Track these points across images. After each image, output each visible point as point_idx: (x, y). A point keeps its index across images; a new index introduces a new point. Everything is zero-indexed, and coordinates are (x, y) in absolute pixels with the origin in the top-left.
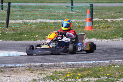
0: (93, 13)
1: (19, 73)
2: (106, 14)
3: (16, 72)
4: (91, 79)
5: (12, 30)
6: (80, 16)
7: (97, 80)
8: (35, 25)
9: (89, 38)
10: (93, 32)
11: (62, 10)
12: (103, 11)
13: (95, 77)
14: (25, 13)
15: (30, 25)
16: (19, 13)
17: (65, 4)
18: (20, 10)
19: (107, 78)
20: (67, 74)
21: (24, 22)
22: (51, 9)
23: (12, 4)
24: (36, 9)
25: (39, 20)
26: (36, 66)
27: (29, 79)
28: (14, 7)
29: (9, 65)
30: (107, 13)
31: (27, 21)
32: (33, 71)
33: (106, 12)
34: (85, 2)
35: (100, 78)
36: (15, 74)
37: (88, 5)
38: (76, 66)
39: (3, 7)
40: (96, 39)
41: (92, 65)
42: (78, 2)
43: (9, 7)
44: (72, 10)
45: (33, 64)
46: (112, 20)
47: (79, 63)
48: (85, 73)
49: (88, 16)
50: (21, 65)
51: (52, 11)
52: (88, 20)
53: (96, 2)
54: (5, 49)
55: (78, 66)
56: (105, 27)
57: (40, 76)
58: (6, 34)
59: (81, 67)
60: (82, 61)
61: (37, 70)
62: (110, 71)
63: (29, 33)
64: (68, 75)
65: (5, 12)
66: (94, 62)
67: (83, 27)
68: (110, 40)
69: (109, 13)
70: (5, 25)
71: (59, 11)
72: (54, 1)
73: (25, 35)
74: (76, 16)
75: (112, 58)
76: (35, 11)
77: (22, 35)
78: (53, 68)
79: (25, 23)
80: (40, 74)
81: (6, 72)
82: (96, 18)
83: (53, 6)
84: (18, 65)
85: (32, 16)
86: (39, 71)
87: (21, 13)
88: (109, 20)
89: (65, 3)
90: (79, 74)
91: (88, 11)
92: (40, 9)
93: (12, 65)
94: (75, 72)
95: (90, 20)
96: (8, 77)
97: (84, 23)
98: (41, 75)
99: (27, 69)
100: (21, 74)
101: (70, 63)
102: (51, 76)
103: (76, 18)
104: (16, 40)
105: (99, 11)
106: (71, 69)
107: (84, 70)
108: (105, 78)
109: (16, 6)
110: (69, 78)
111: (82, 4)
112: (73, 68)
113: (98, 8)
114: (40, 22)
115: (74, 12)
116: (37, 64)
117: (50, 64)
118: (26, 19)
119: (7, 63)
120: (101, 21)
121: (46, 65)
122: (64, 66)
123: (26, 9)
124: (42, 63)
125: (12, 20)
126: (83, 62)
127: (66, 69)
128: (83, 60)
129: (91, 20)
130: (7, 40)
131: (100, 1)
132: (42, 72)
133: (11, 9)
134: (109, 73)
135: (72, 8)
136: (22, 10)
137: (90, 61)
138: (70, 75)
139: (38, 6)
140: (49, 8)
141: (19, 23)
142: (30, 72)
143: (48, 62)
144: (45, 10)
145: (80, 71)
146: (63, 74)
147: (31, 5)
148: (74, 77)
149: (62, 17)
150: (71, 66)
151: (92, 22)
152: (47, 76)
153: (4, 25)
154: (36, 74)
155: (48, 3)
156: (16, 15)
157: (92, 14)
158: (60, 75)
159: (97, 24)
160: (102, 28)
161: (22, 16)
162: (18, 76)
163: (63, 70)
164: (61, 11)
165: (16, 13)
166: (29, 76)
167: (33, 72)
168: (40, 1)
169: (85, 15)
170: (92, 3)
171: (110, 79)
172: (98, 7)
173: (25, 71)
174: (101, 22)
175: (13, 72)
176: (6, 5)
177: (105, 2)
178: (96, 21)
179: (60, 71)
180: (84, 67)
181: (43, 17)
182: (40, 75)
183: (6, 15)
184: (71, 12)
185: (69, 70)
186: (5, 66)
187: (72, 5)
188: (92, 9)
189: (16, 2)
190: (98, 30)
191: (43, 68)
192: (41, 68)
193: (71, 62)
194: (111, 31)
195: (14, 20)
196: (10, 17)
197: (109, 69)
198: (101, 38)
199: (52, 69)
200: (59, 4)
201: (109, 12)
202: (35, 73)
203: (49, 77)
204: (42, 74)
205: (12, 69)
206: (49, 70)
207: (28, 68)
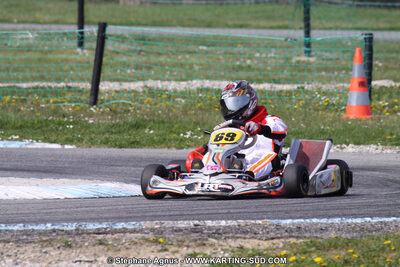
0: (375, 62)
1: (124, 252)
3: (114, 249)
5: (109, 114)
6: (332, 70)
8: (184, 98)
9: (358, 144)
10: (370, 122)
11: (273, 50)
14: (153, 59)
15: (169, 97)
16: (134, 59)
17: (285, 33)
18: (139, 48)
21: (150, 89)
22: (240, 48)
23: (110, 30)
24: (191, 47)
25: (196, 84)
26: (180, 230)
28: (122, 38)
29: (91, 226)
31: (159, 84)
32: (167, 247)
34: (350, 26)
36: (109, 253)
37: (360, 36)
38: (309, 231)
39: (83, 38)
40: (380, 147)
41: (362, 229)
42: (328, 25)
43: (102, 39)
44: (306, 52)
45: (168, 224)
47: (317, 224)
48: (337, 255)
49: (357, 72)
50: (130, 226)
51: (240, 54)
52: (355, 84)
53: (388, 26)
55: (316, 231)
58: (88, 126)
59: (325, 236)
60: (329, 217)
61: (180, 244)
63: (163, 122)
65: (88, 54)
66: (368, 219)
67: (340, 107)
70: (86, 97)
71: (264, 55)
72: (249, 22)
73: (150, 129)
74: (319, 70)
76: (189, 52)
77: (141, 131)
78: (232, 237)
79: (151, 92)
80: (191, 255)
81: (81, 246)
84: (120, 226)
85: (176, 68)
86: (188, 247)
89: (286, 27)
90: (318, 260)
91: (357, 54)
92: (205, 48)
93: (100, 226)
94: (305, 253)
95: (362, 84)
96: (87, 265)
97: (344, 94)
99: (147, 240)
101: (289, 221)
103: (321, 80)
104: (121, 147)
105: (394, 55)
106: (293, 240)
107: (334, 245)
109: (126, 35)
111: (339, 32)
112: (298, 238)
113: (392, 46)
114: (200, 90)
115: (312, 59)
116: (182, 224)
117: (223, 223)
118: (156, 79)
119: (85, 220)
121: (210, 228)
122: (268, 232)
123: (160, 47)
124: (197, 222)
125: (111, 81)
126: (330, 221)
127: (275, 241)
128: (332, 212)
129: (366, 84)
130: (93, 144)
132: (197, 250)
133: (109, 46)
135: (308, 45)
136: (144, 48)
137: (355, 216)
139: (198, 36)
140: (233, 46)
141: (133, 91)
142: (159, 247)
143: (217, 219)
144: (219, 50)
145: (321, 248)
147: (173, 35)
149: (272, 75)
150: (291, 231)
151: (370, 90)
153: (84, 97)
154: (178, 256)
155: (229, 26)
156: (126, 65)
157: (369, 67)
159: (386, 97)
161: (144, 70)
163: (265, 245)
164: (272, 55)
165: (124, 59)
167: (166, 250)
168: (204, 21)
169: (349, 70)
172: (392, 42)
173: (142, 244)
175: (101, 247)
176: (92, 33)
178: (382, 87)
179: (256, 248)
180: (333, 235)
181: (211, 73)
183: (92, 64)
184: (304, 58)
185: (285, 243)
186: (77, 229)
187: (308, 34)
188: (370, 48)
189: (127, 24)
190: (387, 119)
191: (200, 236)
192: (195, 236)
193: (293, 218)
195: (118, 80)
196: (106, 71)
198: (397, 145)
199: (230, 240)
200: (266, 32)
202: (174, 253)
205: (100, 237)
206: (221, 242)
207: (151, 236)
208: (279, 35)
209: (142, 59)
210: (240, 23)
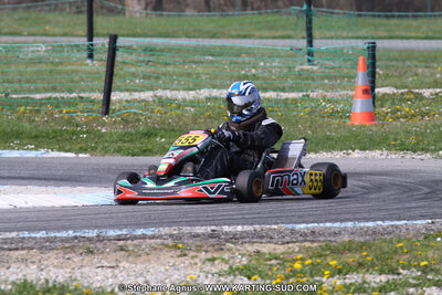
0: (377, 70)
1: (144, 258)
2: (416, 75)
3: (135, 255)
4: (369, 277)
5: (120, 123)
6: (335, 78)
7: (387, 282)
8: (193, 107)
9: (363, 149)
10: (374, 129)
11: (277, 60)
12: (408, 63)
13: (381, 272)
14: (162, 69)
15: (179, 107)
16: (143, 69)
17: (288, 42)
18: (147, 59)
19: (419, 273)
20: (294, 261)
21: (160, 98)
22: (245, 58)
23: (121, 41)
24: (196, 58)
25: (204, 93)
26: (197, 236)
27: (176, 277)
28: (128, 49)
29: (112, 233)
30: (420, 70)
31: (169, 94)
32: (186, 252)
33: (416, 66)
34: (350, 35)
35: (399, 274)
36: (131, 259)
37: (362, 44)
38: (323, 235)
39: (92, 50)
40: (385, 152)
41: (375, 232)
42: (328, 35)
43: (113, 50)
44: (309, 61)
45: (186, 229)
46: (436, 94)
47: (330, 228)
48: (351, 258)
49: (361, 79)
50: (149, 232)
51: (244, 63)
52: (360, 92)
53: (385, 34)
54: (100, 182)
55: (330, 235)
56: (413, 116)
57: (208, 267)
58: (101, 136)
59: (339, 239)
60: (342, 221)
61: (199, 249)
62: (430, 254)
63: (173, 130)
64: (298, 266)
65: (99, 66)
66: (380, 223)
67: (345, 114)
68: (428, 155)
69: (427, 70)
70: (98, 107)
71: (268, 64)
72: (252, 33)
73: (162, 137)
74: (322, 78)
75: (436, 210)
76: (194, 62)
77: (152, 140)
78: (249, 242)
79: (161, 102)
80: (209, 260)
81: (102, 253)
82: (387, 86)
83: (250, 48)
84: (139, 232)
85: (183, 78)
86: (206, 251)
87: (149, 70)
88: (427, 93)
89: (289, 37)
90: (333, 263)
91: (361, 63)
92: (210, 58)
93: (119, 233)
94: (320, 256)
95: (365, 92)
96: (110, 270)
97: (349, 101)
98: (213, 265)
99: (167, 246)
100: (149, 261)
101: (303, 226)
102: (245, 266)
103: (324, 87)
104: (133, 155)
105: (394, 63)
106: (307, 244)
107: (349, 248)
108: (414, 275)
109: (135, 47)
110: (301, 272)
111: (341, 41)
112: (312, 241)
113: (391, 54)
114: (208, 99)
115: (315, 68)
116: (200, 230)
117: (240, 228)
118: (165, 89)
119: (105, 227)
120: (402, 94)
121: (226, 233)
122: (283, 237)
123: (166, 58)
124: (214, 228)
125: (121, 91)
126: (343, 225)
127: (290, 245)
128: (343, 217)
129: (370, 91)
130: (106, 152)
131: (397, 33)
132: (216, 255)
133: (119, 57)
134: (426, 259)
135: (310, 54)
136: (151, 59)
137: (367, 220)
138: (303, 264)
139: (204, 46)
140: (238, 56)
141: (143, 101)
142: (179, 253)
143: (233, 224)
144: (224, 59)
145: (336, 251)
146: (283, 260)
147: (181, 45)
148: (315, 270)
149: (277, 83)
150: (306, 235)
151: (374, 97)
152: (231, 267)
153: (95, 108)
154: (197, 260)
155: (233, 37)
156: (134, 75)
157: (373, 74)
158: (271, 265)
159: (388, 104)
160: (406, 117)
161: (153, 80)
162: (139, 267)
163: (281, 249)
164: (276, 64)
165: (133, 69)
166: (174, 265)
167: (185, 255)
168: (209, 32)
169: (352, 77)
170: (372, 38)
171: (430, 277)
172: (391, 50)
173: (161, 250)
174: (402, 99)
175: (122, 253)
176: (103, 45)
177: (413, 34)
178: (384, 95)
179: (272, 252)
180: (346, 239)
181: (218, 82)
182: (208, 264)
183: (104, 75)
184: (306, 67)
185: (300, 247)
186: (98, 236)
187: (310, 43)
188: (373, 57)
189: (134, 36)
190: (392, 125)
191: (217, 241)
192: (212, 241)
193: (307, 223)
194: (434, 126)
195: (128, 90)
196: (116, 82)
197: (427, 246)
198: (402, 150)
199: (246, 245)
200: (270, 41)
201: (427, 67)
202: (193, 257)
203: (238, 269)
204: (216, 262)
205: (121, 243)
206: (238, 247)
207: (170, 242)
208: (283, 45)
209: (149, 69)
210: (246, 33)
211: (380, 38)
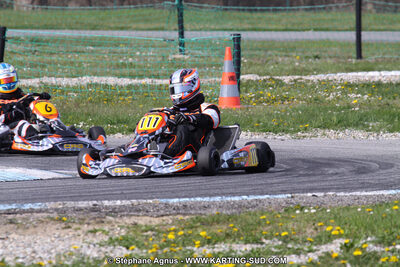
0: (242, 59)
1: (32, 230)
2: (277, 63)
3: (23, 227)
4: (235, 247)
6: (203, 66)
7: (252, 251)
8: (75, 92)
10: (240, 112)
11: (152, 49)
12: (269, 52)
13: (247, 242)
15: (63, 92)
16: (30, 58)
17: (161, 33)
18: (33, 49)
19: (280, 243)
20: (168, 232)
22: (123, 48)
23: (9, 33)
24: (79, 48)
25: (86, 80)
26: (81, 209)
27: (61, 247)
28: (16, 40)
29: (2, 207)
30: (280, 59)
31: (53, 81)
32: (70, 224)
33: (277, 55)
34: (217, 28)
35: (262, 243)
36: (20, 231)
37: (228, 36)
38: (194, 208)
40: (250, 133)
41: (240, 206)
42: (198, 27)
43: (2, 41)
44: (181, 50)
45: (70, 204)
46: (295, 81)
47: (200, 202)
48: (219, 229)
49: (227, 68)
50: (37, 206)
51: (122, 53)
52: (226, 79)
53: (250, 27)
55: (200, 209)
56: (275, 100)
57: (90, 238)
59: (209, 212)
60: (211, 196)
61: (82, 222)
62: (290, 225)
64: (171, 236)
66: (245, 197)
67: (213, 99)
68: (288, 136)
69: (287, 59)
71: (144, 54)
72: (129, 25)
75: (296, 186)
76: (76, 52)
78: (127, 215)
79: (46, 87)
80: (91, 232)
82: (251, 73)
83: (127, 39)
84: (27, 206)
85: (67, 66)
86: (88, 224)
88: (287, 79)
89: (162, 29)
90: (203, 234)
91: (227, 53)
92: (92, 48)
93: (8, 207)
94: (192, 228)
95: (231, 78)
97: (216, 87)
98: (94, 236)
99: (52, 219)
100: (36, 233)
101: (176, 200)
102: (123, 236)
105: (257, 52)
106: (180, 217)
107: (217, 220)
108: (275, 244)
109: (22, 38)
110: (174, 242)
111: (209, 33)
112: (184, 215)
113: (255, 45)
114: (90, 85)
115: (186, 57)
116: (82, 204)
117: (118, 203)
118: (50, 76)
120: (265, 80)
121: (107, 208)
122: (158, 210)
123: (51, 47)
124: (95, 202)
126: (212, 199)
127: (164, 218)
128: (212, 192)
129: (235, 78)
131: (260, 26)
132: (97, 227)
133: (8, 47)
134: (287, 229)
135: (182, 44)
136: (37, 48)
137: (233, 195)
138: (177, 237)
139: (85, 38)
140: (117, 46)
141: (30, 87)
142: (63, 225)
143: (113, 199)
144: (105, 49)
145: (205, 223)
146: (158, 232)
147: (65, 37)
148: (187, 240)
149: (152, 71)
150: (178, 209)
151: (239, 84)
152: (111, 238)
154: (80, 232)
155: (111, 29)
156: (22, 64)
157: (238, 63)
158: (147, 236)
159: (252, 89)
160: (268, 102)
161: (40, 69)
162: (27, 238)
163: (156, 221)
164: (151, 54)
165: (21, 58)
166: (59, 237)
167: (69, 227)
168: (90, 25)
169: (219, 66)
170: (238, 30)
171: (290, 246)
172: (255, 41)
173: (47, 223)
174: (264, 84)
175: (12, 226)
177: (274, 27)
178: (249, 81)
179: (148, 224)
180: (215, 212)
181: (98, 70)
182: (90, 235)
184: (178, 56)
185: (173, 220)
187: (182, 34)
188: (238, 47)
189: (22, 28)
190: (256, 108)
191: (98, 214)
192: (93, 214)
193: (177, 197)
194: (294, 109)
198: (264, 131)
199: (125, 218)
200: (145, 33)
201: (286, 56)
202: (76, 230)
203: (117, 240)
204: (97, 234)
205: (10, 217)
206: (117, 220)
207: (55, 215)
208: (157, 36)
209: (36, 58)
210: (121, 25)
211: (244, 30)
